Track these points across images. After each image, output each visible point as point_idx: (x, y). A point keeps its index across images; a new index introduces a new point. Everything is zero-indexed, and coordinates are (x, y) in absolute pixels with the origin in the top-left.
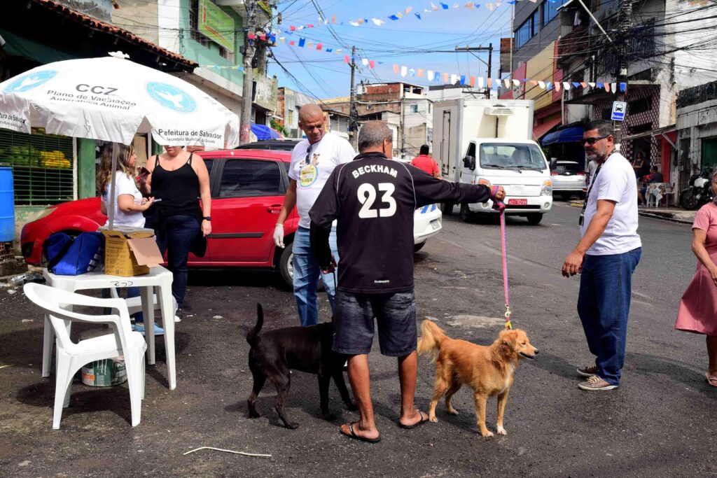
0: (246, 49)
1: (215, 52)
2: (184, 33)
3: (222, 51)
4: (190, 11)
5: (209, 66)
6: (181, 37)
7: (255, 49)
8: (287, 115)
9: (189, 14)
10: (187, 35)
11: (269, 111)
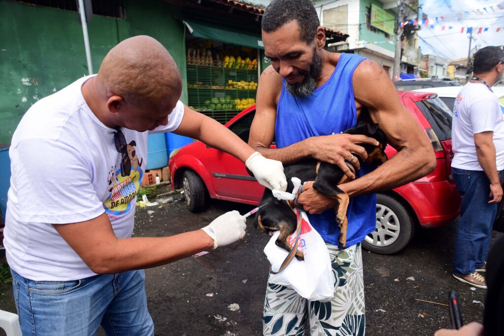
0: (397, 30)
1: (382, 36)
2: (362, 26)
3: (387, 35)
4: (366, 14)
5: (375, 43)
6: (360, 29)
7: (403, 30)
8: (430, 69)
9: (366, 16)
10: (364, 27)
11: (415, 66)
